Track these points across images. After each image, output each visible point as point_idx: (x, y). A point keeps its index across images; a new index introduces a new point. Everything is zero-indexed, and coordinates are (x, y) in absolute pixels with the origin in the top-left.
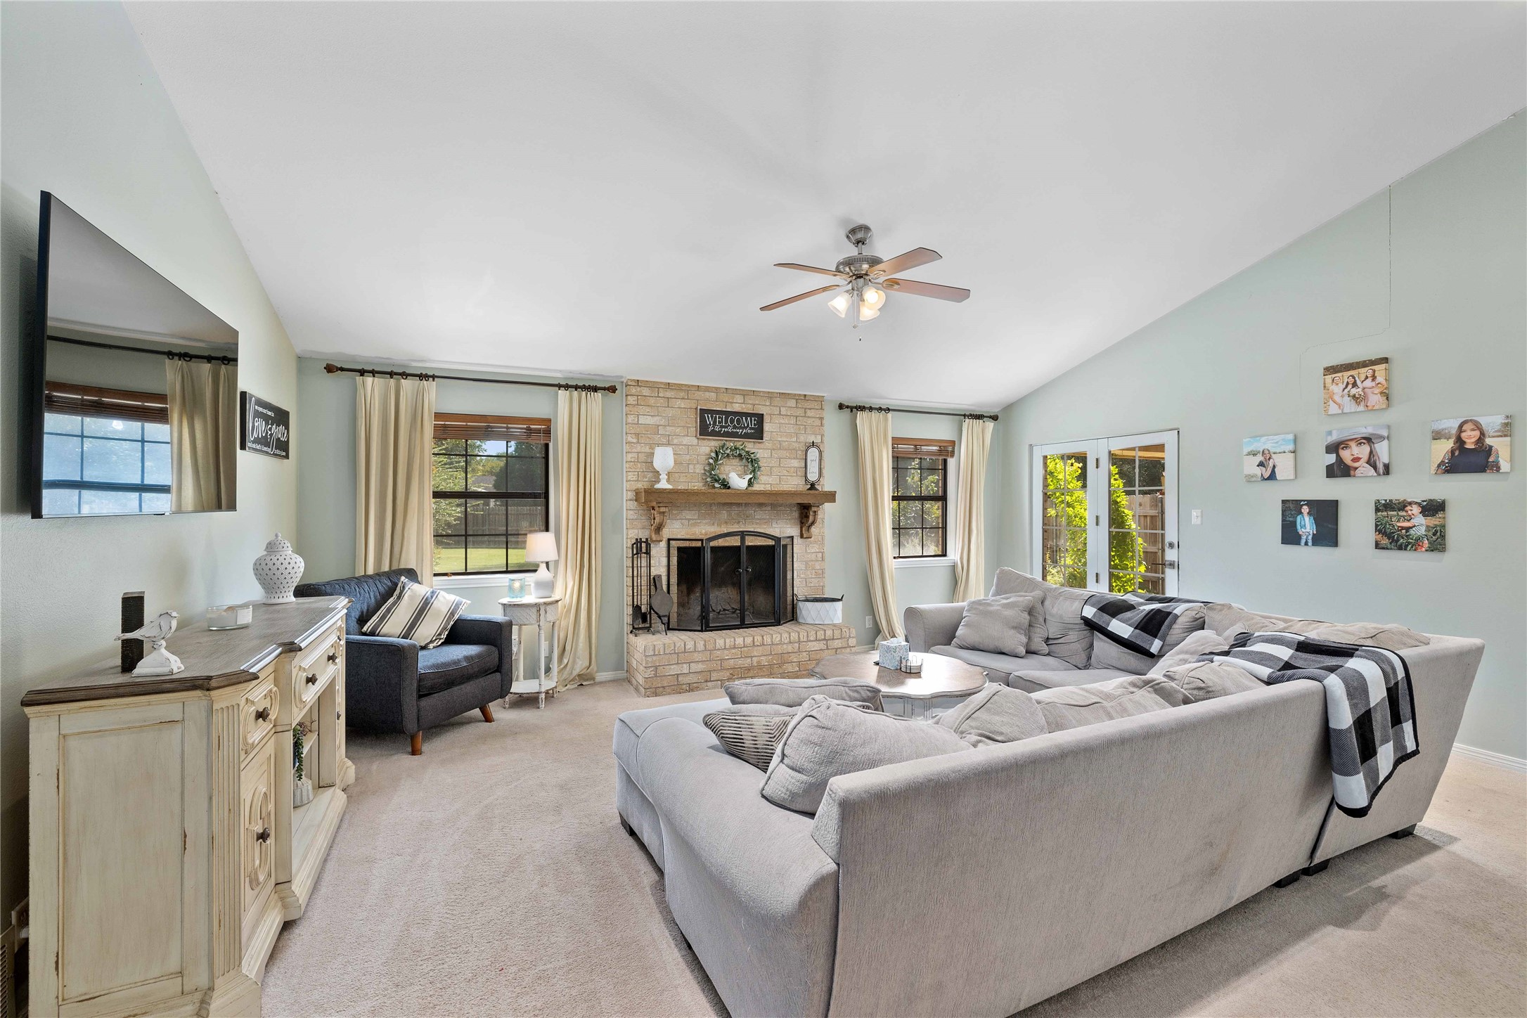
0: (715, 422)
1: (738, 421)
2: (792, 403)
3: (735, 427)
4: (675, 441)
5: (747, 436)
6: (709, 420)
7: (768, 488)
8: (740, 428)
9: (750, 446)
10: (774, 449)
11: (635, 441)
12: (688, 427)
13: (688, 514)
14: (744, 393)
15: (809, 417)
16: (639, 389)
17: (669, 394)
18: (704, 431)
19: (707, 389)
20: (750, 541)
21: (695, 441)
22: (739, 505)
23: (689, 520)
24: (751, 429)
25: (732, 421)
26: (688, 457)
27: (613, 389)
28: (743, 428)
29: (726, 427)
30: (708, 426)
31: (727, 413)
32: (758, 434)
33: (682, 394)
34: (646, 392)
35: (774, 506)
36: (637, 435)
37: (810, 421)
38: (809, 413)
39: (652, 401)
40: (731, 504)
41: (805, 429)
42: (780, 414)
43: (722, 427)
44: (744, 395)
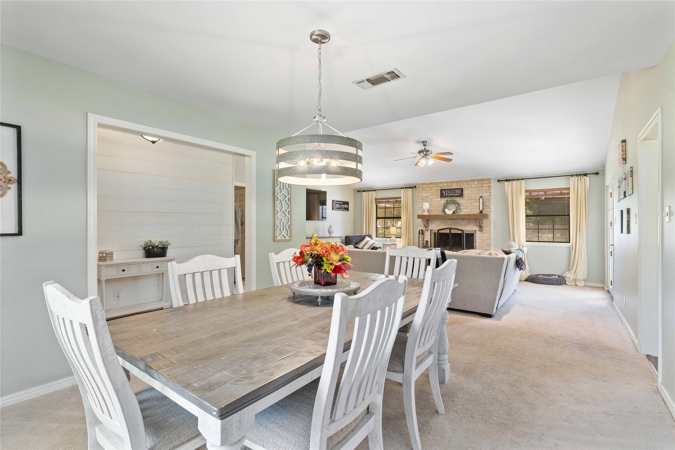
0: (446, 193)
1: (454, 192)
2: (476, 182)
3: (453, 194)
4: (433, 200)
5: (457, 196)
6: (444, 192)
7: (466, 213)
8: (455, 194)
9: (458, 200)
10: (469, 200)
11: (421, 201)
12: (437, 195)
13: (437, 222)
14: (457, 182)
15: (484, 187)
16: (422, 186)
17: (431, 186)
18: (442, 196)
19: (444, 183)
20: (453, 231)
21: (439, 199)
22: (455, 219)
23: (438, 224)
24: (459, 194)
25: (452, 192)
26: (437, 205)
27: (415, 187)
28: (456, 194)
29: (450, 194)
30: (443, 194)
31: (450, 190)
32: (461, 195)
33: (435, 185)
34: (424, 186)
35: (468, 220)
36: (422, 199)
37: (484, 188)
38: (484, 185)
39: (426, 189)
40: (452, 219)
41: (482, 191)
42: (471, 187)
43: (448, 194)
44: (457, 183)
